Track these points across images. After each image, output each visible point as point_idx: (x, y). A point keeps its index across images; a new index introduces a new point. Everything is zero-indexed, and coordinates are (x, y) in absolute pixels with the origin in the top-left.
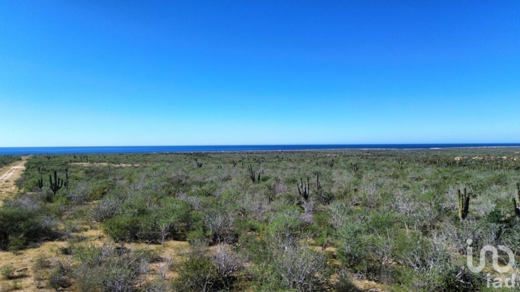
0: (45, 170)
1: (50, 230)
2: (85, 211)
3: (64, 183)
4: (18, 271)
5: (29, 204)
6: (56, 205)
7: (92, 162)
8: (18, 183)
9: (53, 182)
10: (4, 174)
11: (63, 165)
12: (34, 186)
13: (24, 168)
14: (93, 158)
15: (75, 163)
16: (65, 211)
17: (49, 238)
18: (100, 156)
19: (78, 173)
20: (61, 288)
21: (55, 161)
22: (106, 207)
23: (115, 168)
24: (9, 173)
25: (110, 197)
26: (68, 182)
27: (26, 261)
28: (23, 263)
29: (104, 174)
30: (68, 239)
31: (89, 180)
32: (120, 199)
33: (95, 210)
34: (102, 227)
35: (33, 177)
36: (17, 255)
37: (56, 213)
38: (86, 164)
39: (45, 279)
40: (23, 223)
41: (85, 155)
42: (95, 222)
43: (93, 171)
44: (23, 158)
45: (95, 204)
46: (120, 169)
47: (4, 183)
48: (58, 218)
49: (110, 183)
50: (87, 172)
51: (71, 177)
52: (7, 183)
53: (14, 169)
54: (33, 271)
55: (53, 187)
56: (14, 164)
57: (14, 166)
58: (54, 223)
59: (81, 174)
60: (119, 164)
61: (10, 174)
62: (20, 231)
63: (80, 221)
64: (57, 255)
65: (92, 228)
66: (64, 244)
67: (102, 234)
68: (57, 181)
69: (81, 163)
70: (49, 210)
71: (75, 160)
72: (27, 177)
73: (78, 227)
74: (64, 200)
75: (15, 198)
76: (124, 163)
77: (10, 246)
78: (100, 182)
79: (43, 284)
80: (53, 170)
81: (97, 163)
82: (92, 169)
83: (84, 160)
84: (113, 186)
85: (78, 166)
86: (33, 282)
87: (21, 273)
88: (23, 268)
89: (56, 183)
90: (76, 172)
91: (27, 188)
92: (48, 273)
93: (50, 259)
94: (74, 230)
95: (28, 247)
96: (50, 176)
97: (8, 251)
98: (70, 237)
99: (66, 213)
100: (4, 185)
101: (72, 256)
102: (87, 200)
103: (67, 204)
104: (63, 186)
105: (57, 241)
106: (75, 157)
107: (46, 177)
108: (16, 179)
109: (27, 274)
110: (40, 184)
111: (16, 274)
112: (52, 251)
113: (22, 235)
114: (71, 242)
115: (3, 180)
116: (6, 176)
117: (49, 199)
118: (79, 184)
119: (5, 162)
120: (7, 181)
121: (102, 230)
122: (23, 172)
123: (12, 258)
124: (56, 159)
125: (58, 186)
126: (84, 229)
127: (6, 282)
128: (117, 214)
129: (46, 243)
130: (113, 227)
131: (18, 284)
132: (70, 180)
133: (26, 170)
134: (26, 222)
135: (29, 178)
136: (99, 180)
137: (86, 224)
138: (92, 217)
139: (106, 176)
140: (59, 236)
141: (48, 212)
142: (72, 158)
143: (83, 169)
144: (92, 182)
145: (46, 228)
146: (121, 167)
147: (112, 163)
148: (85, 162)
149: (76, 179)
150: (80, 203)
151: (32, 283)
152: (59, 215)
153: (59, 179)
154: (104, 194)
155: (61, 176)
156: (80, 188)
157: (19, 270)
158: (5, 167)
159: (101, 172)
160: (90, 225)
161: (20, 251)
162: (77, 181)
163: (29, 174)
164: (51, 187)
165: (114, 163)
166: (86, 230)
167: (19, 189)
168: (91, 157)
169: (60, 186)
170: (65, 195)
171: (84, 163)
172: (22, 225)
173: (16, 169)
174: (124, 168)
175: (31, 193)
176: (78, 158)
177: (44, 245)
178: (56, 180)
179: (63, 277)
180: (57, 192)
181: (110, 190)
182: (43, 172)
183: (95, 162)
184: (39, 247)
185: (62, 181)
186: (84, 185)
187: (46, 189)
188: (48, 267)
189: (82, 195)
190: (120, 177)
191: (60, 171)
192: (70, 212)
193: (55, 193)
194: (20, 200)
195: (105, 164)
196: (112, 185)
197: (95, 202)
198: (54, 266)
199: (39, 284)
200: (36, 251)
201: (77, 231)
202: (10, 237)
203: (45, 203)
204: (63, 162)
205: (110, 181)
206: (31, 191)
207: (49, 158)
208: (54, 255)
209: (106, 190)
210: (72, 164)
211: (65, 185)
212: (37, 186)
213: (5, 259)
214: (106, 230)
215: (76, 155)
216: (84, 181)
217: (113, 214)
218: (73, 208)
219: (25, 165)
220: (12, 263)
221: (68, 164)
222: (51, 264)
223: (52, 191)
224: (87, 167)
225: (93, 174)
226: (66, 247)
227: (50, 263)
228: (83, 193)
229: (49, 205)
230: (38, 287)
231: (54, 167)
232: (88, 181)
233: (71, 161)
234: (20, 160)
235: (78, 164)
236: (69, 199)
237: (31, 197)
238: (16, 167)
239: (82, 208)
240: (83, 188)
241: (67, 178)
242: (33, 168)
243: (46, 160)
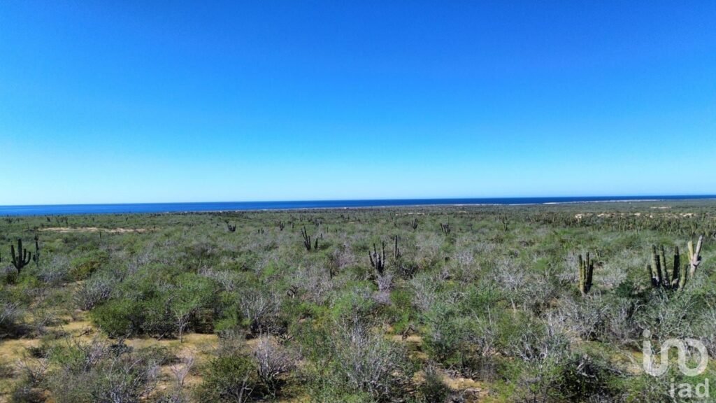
1: (12, 324)
2: (64, 295)
3: (32, 257)
6: (23, 287)
7: (74, 226)
9: (17, 255)
11: (31, 230)
14: (75, 221)
15: (49, 229)
16: (35, 296)
17: (11, 335)
18: (86, 219)
19: (53, 242)
21: (19, 226)
22: (96, 289)
23: (109, 235)
25: (102, 275)
26: (39, 255)
29: (92, 243)
30: (40, 336)
31: (71, 251)
32: (117, 277)
33: (80, 293)
34: (90, 318)
37: (21, 300)
38: (64, 230)
39: (6, 393)
41: (64, 216)
42: (80, 310)
43: (75, 239)
45: (79, 285)
46: (117, 236)
48: (24, 306)
49: (101, 256)
50: (66, 241)
51: (42, 248)
55: (17, 262)
58: (18, 313)
59: (58, 244)
60: (115, 229)
63: (58, 310)
64: (25, 358)
65: (75, 320)
66: (34, 343)
67: (90, 327)
68: (23, 253)
69: (58, 229)
70: (10, 295)
71: (49, 223)
73: (54, 319)
74: (33, 280)
76: (123, 228)
78: (86, 254)
80: (16, 238)
81: (82, 228)
82: (75, 236)
83: (61, 224)
84: (106, 260)
85: (52, 233)
89: (20, 257)
90: (50, 241)
92: (9, 385)
93: (12, 365)
94: (49, 323)
96: (12, 247)
98: (42, 332)
99: (36, 298)
101: (46, 359)
102: (69, 280)
103: (38, 286)
104: (31, 261)
105: (24, 338)
106: (49, 220)
107: (5, 249)
112: (16, 353)
114: (44, 340)
117: (10, 280)
118: (56, 258)
121: (90, 322)
124: (21, 223)
125: (24, 261)
126: (64, 321)
128: (112, 299)
129: (6, 343)
130: (106, 317)
132: (42, 253)
136: (85, 251)
137: (66, 314)
138: (75, 304)
139: (96, 246)
140: (26, 331)
141: (10, 298)
142: (44, 221)
143: (60, 236)
144: (75, 254)
145: (7, 320)
146: (118, 233)
147: (105, 227)
148: (63, 227)
149: (51, 251)
150: (57, 284)
152: (27, 301)
153: (25, 250)
154: (93, 270)
155: (29, 246)
156: (57, 264)
159: (88, 240)
160: (72, 316)
162: (52, 253)
164: (14, 262)
165: (107, 228)
166: (66, 322)
168: (73, 220)
169: (27, 260)
170: (34, 273)
171: (62, 228)
174: (122, 234)
176: (54, 221)
177: (4, 345)
178: (20, 251)
179: (33, 389)
180: (22, 269)
181: (102, 265)
183: (79, 226)
185: (30, 253)
186: (63, 258)
187: (6, 265)
188: (11, 376)
189: (60, 273)
190: (117, 247)
191: (27, 239)
192: (43, 298)
193: (19, 271)
195: (94, 229)
196: (105, 258)
197: (79, 282)
198: (20, 375)
201: (53, 324)
203: (5, 285)
204: (31, 227)
205: (102, 253)
207: (10, 221)
208: (19, 358)
209: (95, 266)
210: (45, 229)
211: (34, 259)
214: (96, 322)
215: (50, 217)
216: (62, 253)
217: (106, 298)
218: (46, 292)
221: (39, 230)
222: (14, 372)
223: (14, 267)
224: (67, 233)
225: (77, 243)
226: (37, 347)
227: (12, 370)
228: (60, 270)
229: (10, 288)
231: (17, 234)
232: (68, 253)
233: (43, 226)
235: (53, 229)
236: (41, 278)
239: (61, 291)
240: (61, 264)
241: (38, 249)
243: (6, 224)
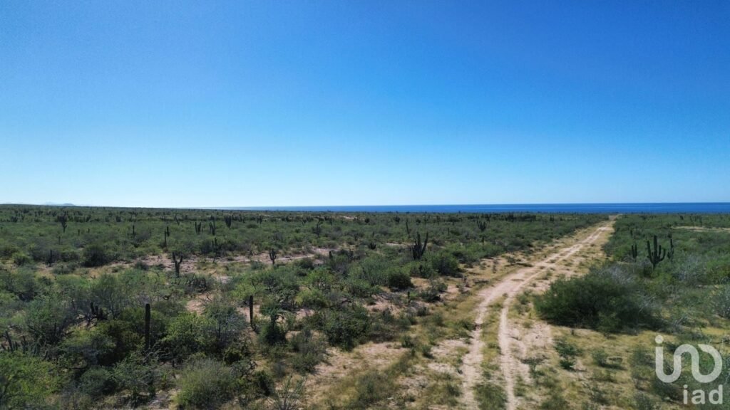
0: (639, 234)
1: (650, 316)
2: (700, 297)
3: (667, 254)
4: (610, 359)
5: (620, 276)
6: (658, 282)
7: (709, 226)
8: (606, 249)
9: (653, 251)
10: (589, 236)
11: (665, 228)
12: (626, 254)
13: (612, 230)
14: (710, 221)
15: (682, 227)
16: (670, 293)
17: (648, 325)
18: (722, 218)
19: (687, 241)
20: (668, 398)
21: (652, 223)
24: (595, 235)
26: (673, 253)
27: (620, 349)
28: (616, 351)
30: (676, 333)
31: (706, 252)
33: (716, 298)
35: (624, 242)
36: (608, 338)
37: (657, 294)
38: (698, 229)
39: (647, 379)
40: (614, 298)
41: (698, 215)
42: (717, 316)
43: (710, 240)
44: (610, 217)
45: (716, 288)
47: (589, 247)
48: (660, 301)
50: (701, 241)
51: (676, 246)
52: (593, 248)
53: (600, 230)
54: (629, 364)
55: (653, 257)
56: (600, 224)
57: (601, 226)
58: (654, 306)
59: (691, 243)
61: (596, 237)
62: (611, 309)
63: (694, 310)
65: (712, 325)
66: (671, 339)
68: (658, 250)
69: (692, 228)
70: (646, 288)
71: (683, 222)
72: (616, 242)
73: (691, 319)
74: (668, 277)
75: (603, 266)
77: (600, 325)
78: (723, 256)
79: (644, 385)
80: (651, 235)
81: (717, 227)
82: (710, 236)
83: (695, 223)
85: (685, 231)
86: (630, 378)
87: (614, 362)
88: (616, 357)
89: (656, 252)
90: (684, 240)
91: (617, 256)
94: (685, 323)
95: (622, 331)
96: (648, 243)
97: (597, 331)
98: (678, 330)
99: (672, 295)
100: (589, 249)
102: (705, 282)
103: (672, 283)
104: (666, 258)
105: (660, 332)
106: (682, 218)
107: (642, 244)
108: (602, 243)
109: (621, 365)
110: (634, 252)
111: (608, 362)
113: (614, 315)
115: (587, 243)
116: (591, 239)
117: (646, 273)
118: (690, 257)
119: (590, 221)
120: (593, 245)
122: (611, 236)
123: (603, 341)
124: (654, 220)
125: (659, 257)
126: (700, 323)
127: (598, 368)
129: (644, 332)
131: (612, 375)
132: (676, 250)
133: (615, 233)
134: (618, 299)
135: (620, 243)
136: (722, 253)
137: (702, 317)
138: (712, 308)
140: (663, 325)
141: (647, 291)
142: (677, 219)
143: (694, 235)
144: (711, 256)
145: (645, 311)
148: (697, 225)
149: (685, 250)
150: (691, 284)
151: (629, 380)
152: (663, 297)
153: (660, 247)
155: (665, 244)
156: (693, 263)
157: (612, 357)
158: (590, 228)
159: (724, 242)
160: (709, 321)
161: (612, 335)
162: (686, 252)
163: (619, 238)
164: (649, 257)
166: (703, 326)
167: (608, 256)
168: (707, 219)
169: (661, 256)
170: (669, 270)
171: (696, 227)
172: (613, 302)
173: (603, 231)
175: (623, 263)
176: (687, 219)
177: (643, 334)
178: (655, 247)
180: (657, 265)
182: (637, 236)
183: (714, 226)
184: (635, 335)
185: (665, 250)
186: (698, 258)
187: (643, 259)
189: (695, 273)
191: (661, 236)
192: (678, 296)
193: (654, 266)
194: (609, 270)
197: (716, 286)
199: (638, 383)
200: (632, 340)
201: (689, 324)
202: (600, 314)
203: (641, 277)
204: (665, 224)
206: (622, 260)
207: (644, 218)
210: (678, 228)
211: (669, 256)
212: (629, 254)
213: (595, 340)
215: (683, 215)
216: (697, 254)
218: (681, 291)
219: (614, 226)
220: (603, 347)
221: (672, 227)
223: (650, 262)
224: (701, 233)
225: (712, 244)
226: (673, 343)
228: (696, 270)
229: (647, 281)
230: (637, 387)
231: (652, 231)
232: (703, 253)
233: (676, 224)
234: (607, 219)
235: (687, 227)
236: (676, 276)
237: (623, 268)
238: (603, 229)
239: (696, 292)
240: (696, 263)
241: (672, 246)
242: (623, 230)
243: (641, 220)
